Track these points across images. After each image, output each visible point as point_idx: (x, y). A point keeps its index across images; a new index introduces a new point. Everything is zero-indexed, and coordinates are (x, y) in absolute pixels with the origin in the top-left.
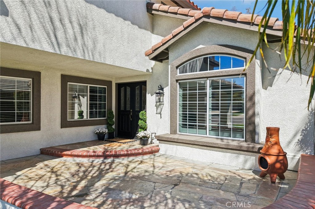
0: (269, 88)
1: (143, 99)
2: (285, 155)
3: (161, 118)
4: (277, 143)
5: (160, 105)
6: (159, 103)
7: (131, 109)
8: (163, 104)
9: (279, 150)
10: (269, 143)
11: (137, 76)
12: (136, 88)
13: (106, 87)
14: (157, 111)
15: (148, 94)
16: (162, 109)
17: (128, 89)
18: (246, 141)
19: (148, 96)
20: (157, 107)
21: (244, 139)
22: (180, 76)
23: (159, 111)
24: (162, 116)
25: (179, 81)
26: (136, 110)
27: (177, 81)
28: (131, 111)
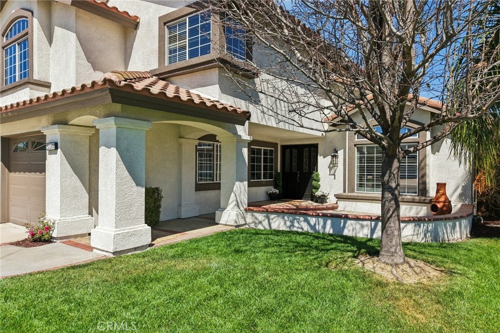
0: (437, 153)
1: (312, 161)
2: (450, 202)
3: (335, 179)
4: (444, 194)
5: (334, 166)
6: (333, 165)
7: (297, 171)
8: (337, 166)
9: (445, 199)
10: (438, 194)
11: (307, 139)
12: (304, 150)
13: (273, 149)
14: (330, 172)
15: (320, 156)
16: (336, 170)
17: (295, 151)
18: (418, 195)
19: (320, 159)
20: (330, 168)
21: (417, 194)
22: (359, 141)
23: (332, 172)
24: (336, 177)
25: (357, 146)
26: (304, 171)
27: (355, 145)
28: (299, 172)
